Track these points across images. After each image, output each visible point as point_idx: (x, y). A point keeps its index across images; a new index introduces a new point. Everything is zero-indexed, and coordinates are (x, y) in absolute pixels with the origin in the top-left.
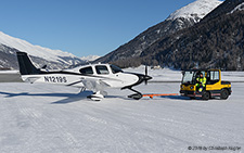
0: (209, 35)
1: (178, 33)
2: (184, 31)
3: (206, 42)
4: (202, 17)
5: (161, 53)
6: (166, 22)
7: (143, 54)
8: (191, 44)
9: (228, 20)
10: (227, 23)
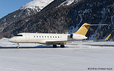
0: (46, 20)
1: (27, 18)
2: (31, 17)
3: (44, 24)
4: (42, 9)
5: (16, 30)
6: (20, 11)
7: (5, 30)
8: (35, 25)
9: (57, 11)
10: (56, 12)
